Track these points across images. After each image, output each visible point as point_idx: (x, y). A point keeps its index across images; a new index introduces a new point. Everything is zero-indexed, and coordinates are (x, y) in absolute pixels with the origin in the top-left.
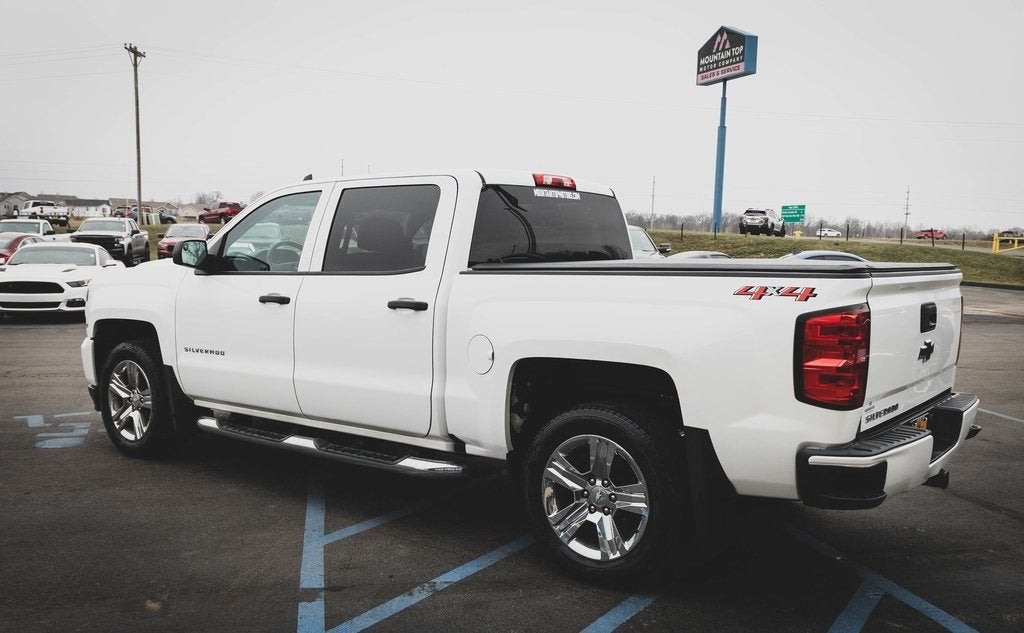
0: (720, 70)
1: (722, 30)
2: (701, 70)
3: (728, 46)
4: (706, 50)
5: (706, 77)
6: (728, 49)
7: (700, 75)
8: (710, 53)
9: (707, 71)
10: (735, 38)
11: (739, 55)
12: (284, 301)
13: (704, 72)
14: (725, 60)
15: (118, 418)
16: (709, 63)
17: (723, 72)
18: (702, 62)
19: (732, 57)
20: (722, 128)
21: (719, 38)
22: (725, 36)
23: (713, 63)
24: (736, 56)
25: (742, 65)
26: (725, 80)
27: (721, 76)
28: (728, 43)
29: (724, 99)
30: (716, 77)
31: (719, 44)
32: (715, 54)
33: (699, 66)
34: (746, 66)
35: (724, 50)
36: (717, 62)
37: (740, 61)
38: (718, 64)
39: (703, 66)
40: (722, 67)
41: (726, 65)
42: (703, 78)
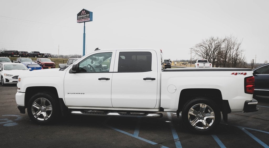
0: (83, 19)
1: (83, 10)
2: (78, 19)
3: (85, 14)
4: (79, 14)
5: (80, 21)
6: (85, 15)
7: (78, 20)
8: (80, 15)
9: (80, 19)
10: (87, 12)
11: (88, 16)
12: (107, 79)
13: (79, 19)
14: (85, 17)
15: (36, 115)
16: (80, 18)
17: (84, 20)
18: (78, 17)
19: (86, 16)
20: (84, 34)
21: (83, 12)
22: (84, 11)
23: (81, 18)
24: (87, 16)
25: (89, 19)
26: (85, 22)
27: (83, 21)
28: (85, 13)
29: (85, 27)
30: (82, 21)
31: (83, 13)
32: (82, 15)
33: (78, 18)
34: (90, 19)
35: (84, 15)
36: (82, 17)
37: (88, 18)
38: (83, 18)
39: (79, 18)
40: (84, 19)
41: (85, 18)
42: (79, 21)
